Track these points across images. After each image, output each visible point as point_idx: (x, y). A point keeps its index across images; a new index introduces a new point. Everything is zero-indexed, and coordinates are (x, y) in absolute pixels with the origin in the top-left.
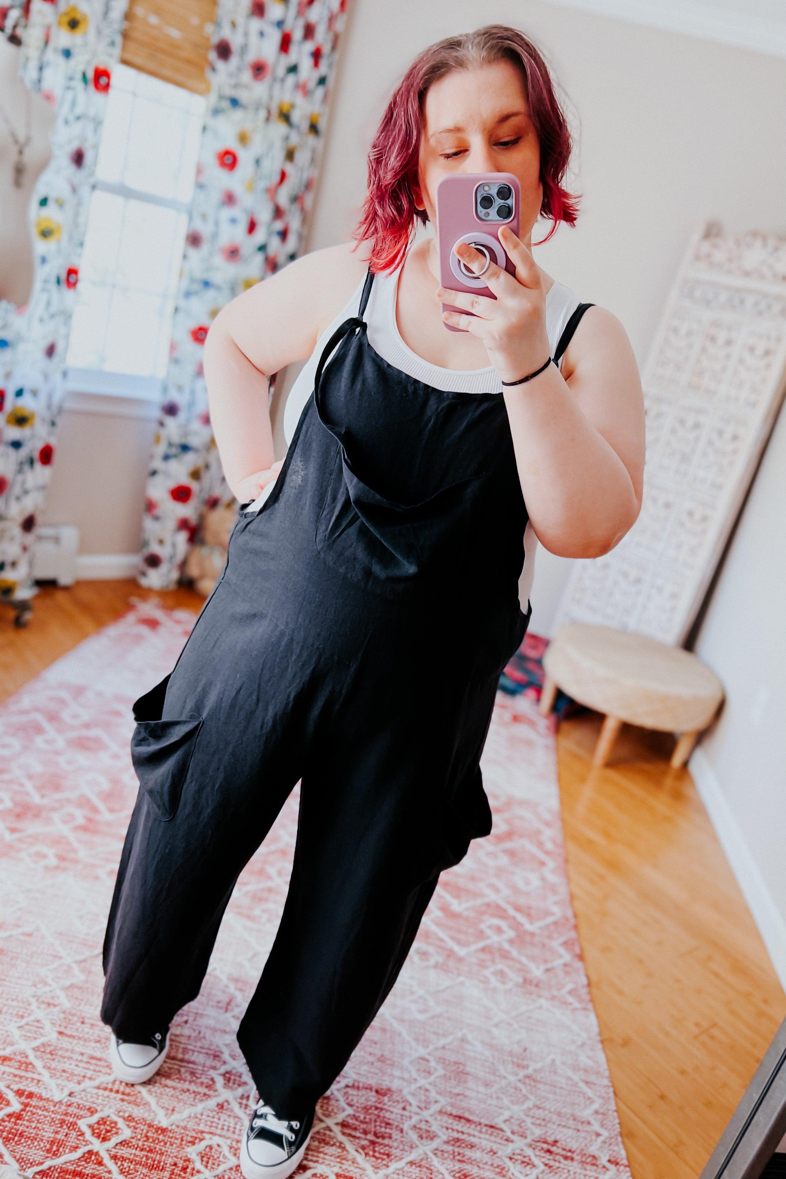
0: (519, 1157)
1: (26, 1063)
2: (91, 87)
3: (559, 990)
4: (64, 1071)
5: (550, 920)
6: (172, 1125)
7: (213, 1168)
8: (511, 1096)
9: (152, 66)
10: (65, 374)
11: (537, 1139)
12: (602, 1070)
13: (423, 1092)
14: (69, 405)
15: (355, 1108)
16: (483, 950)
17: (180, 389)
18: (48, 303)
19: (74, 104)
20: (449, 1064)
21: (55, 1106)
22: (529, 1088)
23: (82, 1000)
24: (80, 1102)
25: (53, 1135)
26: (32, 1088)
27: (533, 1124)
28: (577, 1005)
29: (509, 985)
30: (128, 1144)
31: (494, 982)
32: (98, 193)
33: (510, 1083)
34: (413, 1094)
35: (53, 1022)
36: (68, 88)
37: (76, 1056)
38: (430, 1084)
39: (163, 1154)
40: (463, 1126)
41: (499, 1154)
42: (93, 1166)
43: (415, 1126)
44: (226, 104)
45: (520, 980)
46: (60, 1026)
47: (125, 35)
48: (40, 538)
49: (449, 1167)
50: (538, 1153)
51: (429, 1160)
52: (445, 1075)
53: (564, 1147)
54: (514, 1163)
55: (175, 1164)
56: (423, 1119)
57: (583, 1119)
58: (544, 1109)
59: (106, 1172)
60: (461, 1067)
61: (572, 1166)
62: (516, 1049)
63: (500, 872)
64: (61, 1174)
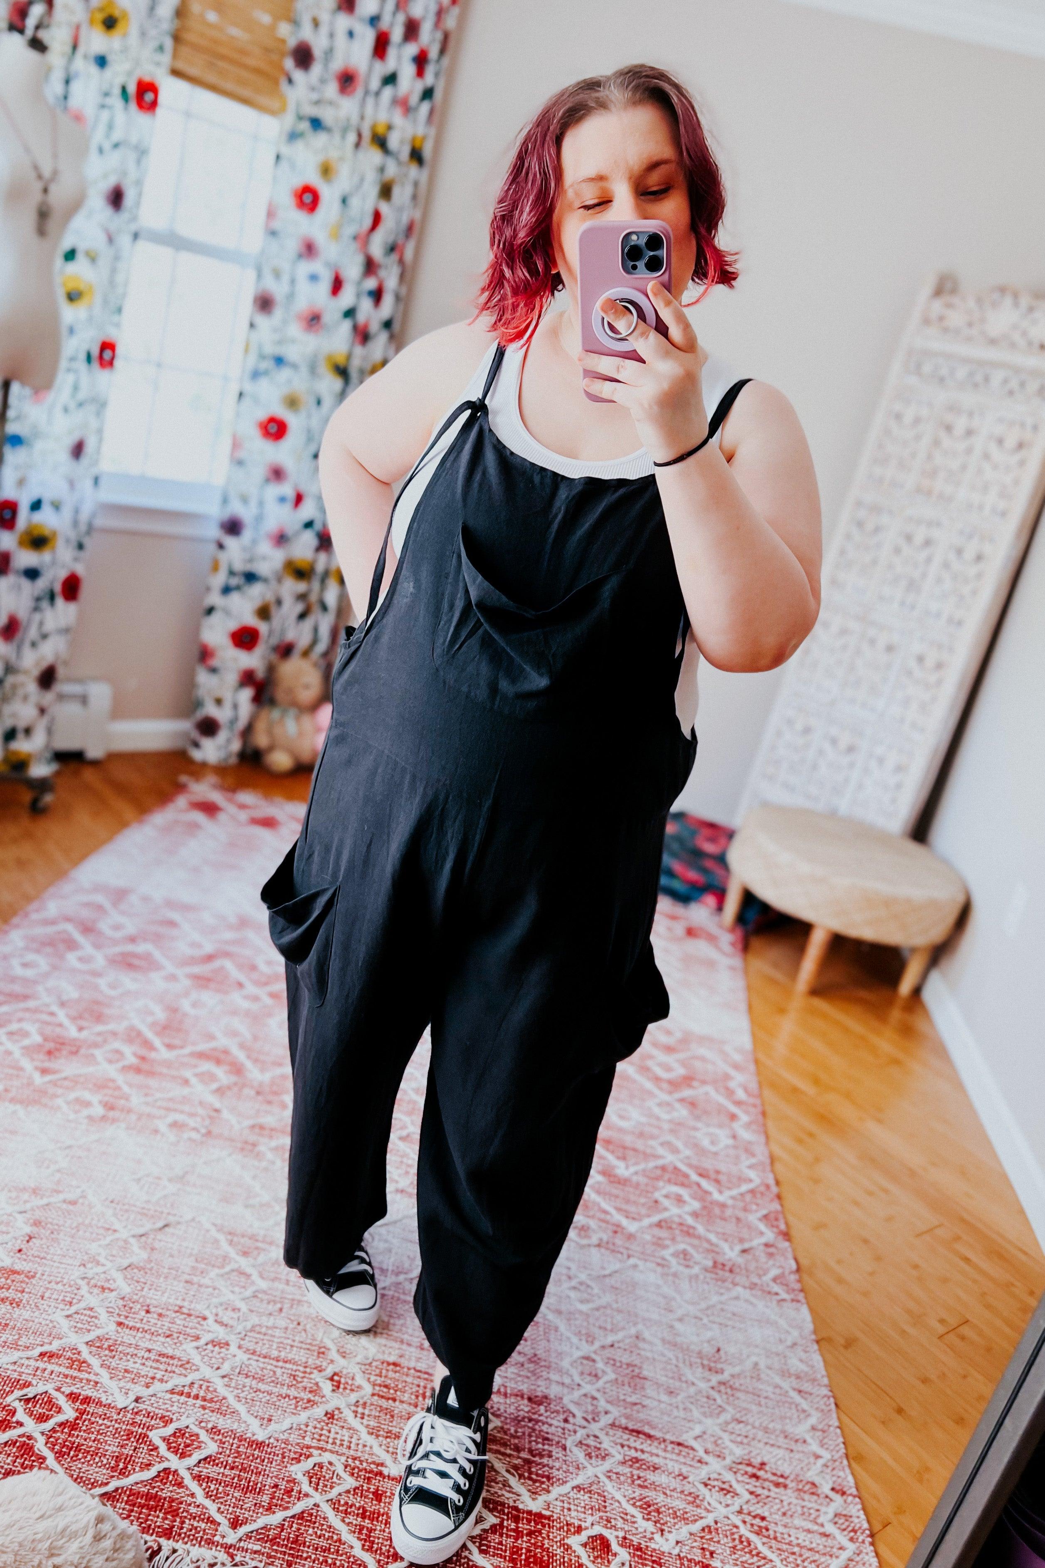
0: (716, 1483)
1: (79, 1361)
2: (133, 106)
3: (760, 1276)
4: (126, 1371)
5: (744, 1188)
6: (270, 1438)
7: (326, 1491)
8: (702, 1407)
9: (211, 78)
10: (96, 481)
11: (739, 1461)
12: (819, 1376)
13: (589, 1400)
14: (100, 522)
15: (503, 1419)
16: (659, 1225)
17: (245, 500)
18: (76, 388)
19: (110, 127)
20: (621, 1367)
21: (119, 1414)
22: (725, 1397)
23: (145, 1283)
24: (150, 1409)
25: (118, 1450)
26: (88, 1392)
27: (732, 1441)
28: (784, 1295)
29: (696, 1270)
30: (214, 1461)
31: (675, 1265)
32: (141, 244)
33: (700, 1392)
34: (577, 1404)
35: (110, 1310)
36: (103, 106)
37: (141, 1353)
38: (598, 1390)
39: (260, 1473)
40: (642, 1443)
41: (690, 1479)
42: (171, 1489)
43: (580, 1442)
44: (305, 126)
45: (710, 1263)
46: (119, 1315)
47: (177, 38)
48: (61, 697)
49: (626, 1494)
50: (740, 1478)
51: (601, 1484)
52: (616, 1379)
53: (774, 1471)
54: (710, 1490)
55: (276, 1486)
56: (591, 1433)
57: (797, 1437)
58: (746, 1423)
59: (188, 1495)
60: (637, 1370)
61: (786, 1495)
62: (708, 1349)
63: (677, 1126)
64: (131, 1498)
